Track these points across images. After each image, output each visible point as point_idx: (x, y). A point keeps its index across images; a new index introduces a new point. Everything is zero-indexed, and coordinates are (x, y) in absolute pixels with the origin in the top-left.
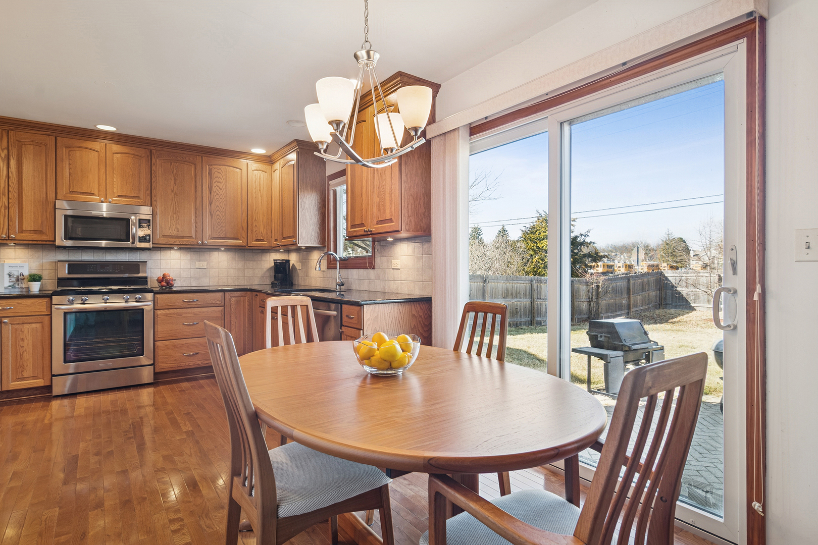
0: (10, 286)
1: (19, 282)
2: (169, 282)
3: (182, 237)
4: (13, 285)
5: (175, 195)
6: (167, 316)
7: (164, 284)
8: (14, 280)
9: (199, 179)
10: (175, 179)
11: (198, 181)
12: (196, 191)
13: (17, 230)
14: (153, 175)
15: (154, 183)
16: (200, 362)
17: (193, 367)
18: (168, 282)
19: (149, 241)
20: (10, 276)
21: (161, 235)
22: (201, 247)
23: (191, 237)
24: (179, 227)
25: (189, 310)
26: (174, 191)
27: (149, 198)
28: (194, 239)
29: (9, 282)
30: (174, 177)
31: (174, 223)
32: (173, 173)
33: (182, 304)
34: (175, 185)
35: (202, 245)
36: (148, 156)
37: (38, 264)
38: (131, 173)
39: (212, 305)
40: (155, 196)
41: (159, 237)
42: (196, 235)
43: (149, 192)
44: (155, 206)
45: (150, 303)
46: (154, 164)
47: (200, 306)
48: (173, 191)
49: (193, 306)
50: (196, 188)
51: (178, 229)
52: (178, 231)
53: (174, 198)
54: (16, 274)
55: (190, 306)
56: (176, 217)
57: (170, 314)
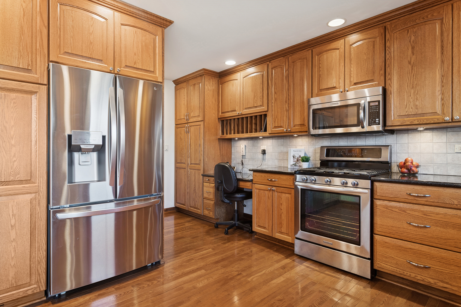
0: (293, 164)
1: (299, 162)
2: (411, 169)
3: (423, 114)
4: (295, 164)
5: (412, 66)
6: (387, 208)
7: (405, 170)
8: (296, 160)
9: (448, 35)
10: (413, 48)
11: (446, 38)
12: (442, 53)
13: (292, 125)
14: (387, 52)
15: (388, 60)
16: (432, 281)
17: (422, 282)
18: (409, 170)
19: (379, 124)
20: (294, 157)
21: (396, 116)
22: (450, 124)
23: (435, 113)
24: (417, 103)
25: (416, 207)
26: (412, 63)
27: (383, 78)
28: (439, 115)
29: (293, 161)
30: (412, 45)
31: (412, 100)
32: (410, 41)
33: (406, 197)
34: (413, 54)
35: (452, 122)
36: (382, 34)
37: (313, 149)
38: (365, 58)
39: (453, 207)
40: (389, 74)
41: (394, 118)
42: (443, 110)
43: (382, 72)
44: (389, 85)
45: (366, 191)
46: (388, 40)
47: (433, 204)
48: (410, 63)
49: (423, 203)
50: (442, 49)
51: (417, 106)
52: (417, 108)
53: (412, 69)
54: (297, 156)
55: (417, 202)
56: (414, 92)
57: (392, 207)
